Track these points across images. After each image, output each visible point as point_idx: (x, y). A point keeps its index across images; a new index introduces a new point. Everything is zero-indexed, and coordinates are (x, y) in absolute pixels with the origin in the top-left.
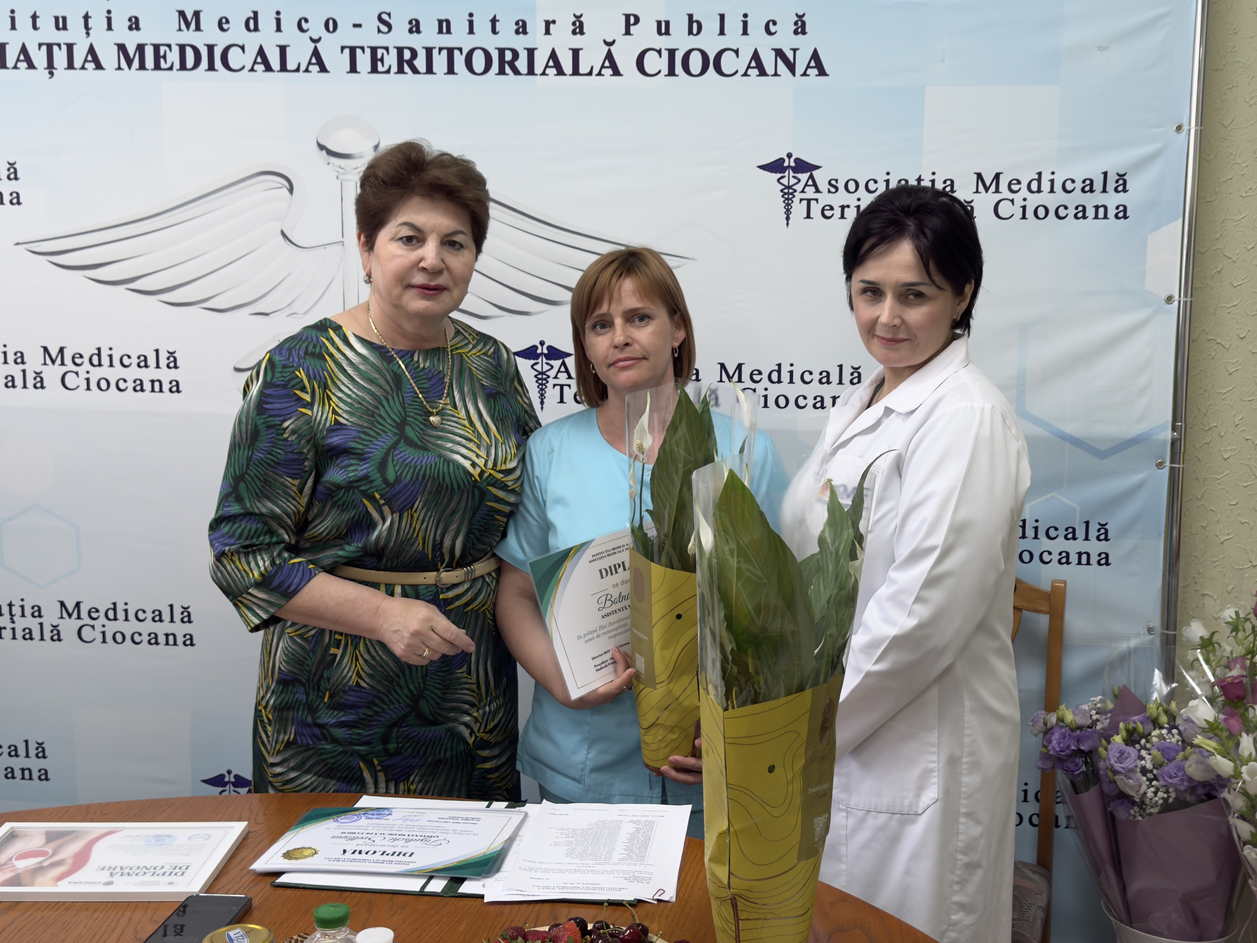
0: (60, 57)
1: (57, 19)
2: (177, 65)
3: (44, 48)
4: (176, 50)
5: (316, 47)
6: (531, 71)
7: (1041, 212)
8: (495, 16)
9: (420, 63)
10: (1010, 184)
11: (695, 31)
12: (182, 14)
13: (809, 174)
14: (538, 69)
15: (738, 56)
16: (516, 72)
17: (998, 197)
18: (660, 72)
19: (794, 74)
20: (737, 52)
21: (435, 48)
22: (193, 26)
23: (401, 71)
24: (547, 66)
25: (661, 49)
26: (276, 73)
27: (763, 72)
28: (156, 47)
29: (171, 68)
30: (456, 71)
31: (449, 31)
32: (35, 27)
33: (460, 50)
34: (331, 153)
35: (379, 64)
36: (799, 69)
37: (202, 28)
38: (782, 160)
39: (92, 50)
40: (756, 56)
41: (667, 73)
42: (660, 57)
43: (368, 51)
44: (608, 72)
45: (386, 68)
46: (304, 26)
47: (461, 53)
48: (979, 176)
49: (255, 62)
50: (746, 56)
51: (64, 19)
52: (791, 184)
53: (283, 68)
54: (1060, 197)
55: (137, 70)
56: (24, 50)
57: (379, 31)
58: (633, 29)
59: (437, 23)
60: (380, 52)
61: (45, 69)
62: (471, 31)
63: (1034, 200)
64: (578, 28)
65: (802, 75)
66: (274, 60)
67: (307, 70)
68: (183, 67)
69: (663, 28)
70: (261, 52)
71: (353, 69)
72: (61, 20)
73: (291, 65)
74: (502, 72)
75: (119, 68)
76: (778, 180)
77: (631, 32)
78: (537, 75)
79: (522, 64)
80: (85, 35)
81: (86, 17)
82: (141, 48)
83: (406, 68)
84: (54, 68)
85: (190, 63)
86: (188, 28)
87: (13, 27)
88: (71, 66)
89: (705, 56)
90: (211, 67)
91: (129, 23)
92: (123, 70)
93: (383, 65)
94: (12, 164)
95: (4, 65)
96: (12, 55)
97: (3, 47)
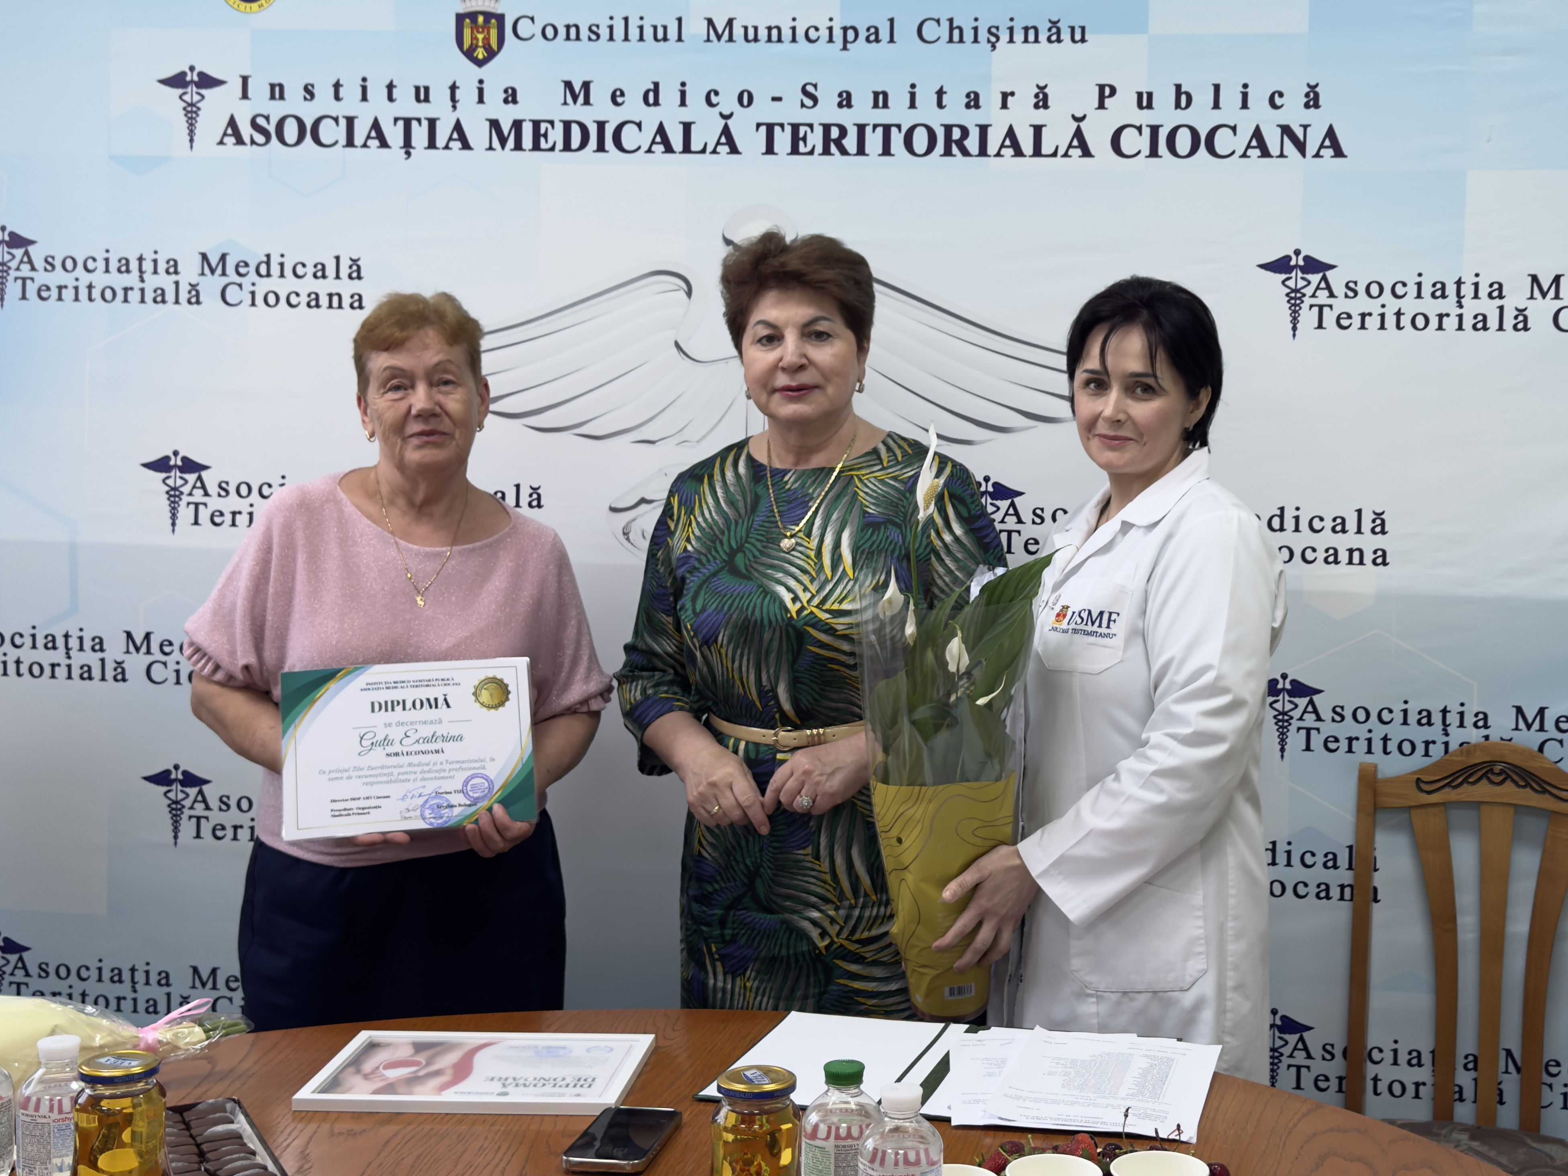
0: (420, 134)
1: (417, 89)
2: (560, 145)
3: (401, 124)
4: (559, 127)
5: (726, 125)
6: (983, 151)
8: (942, 88)
9: (850, 142)
11: (1183, 103)
12: (568, 85)
13: (1321, 275)
14: (992, 149)
15: (1235, 134)
16: (965, 153)
17: (1558, 304)
18: (1139, 152)
19: (1303, 154)
20: (1234, 129)
21: (868, 125)
22: (581, 99)
23: (826, 151)
24: (1002, 146)
25: (1141, 126)
26: (678, 155)
27: (1265, 153)
28: (536, 124)
29: (552, 149)
30: (892, 151)
31: (886, 106)
32: (391, 98)
33: (899, 127)
35: (801, 143)
36: (1312, 147)
37: (592, 101)
38: (1288, 258)
39: (458, 127)
40: (1257, 134)
41: (1148, 153)
42: (1141, 134)
43: (788, 129)
44: (1076, 152)
45: (809, 149)
46: (714, 99)
47: (900, 131)
48: (1535, 279)
49: (653, 142)
50: (1245, 133)
51: (427, 89)
52: (1298, 287)
53: (687, 149)
55: (512, 150)
56: (376, 125)
57: (803, 105)
58: (1108, 102)
59: (872, 95)
60: (802, 130)
61: (401, 148)
62: (913, 105)
64: (1042, 101)
65: (1314, 156)
66: (676, 139)
67: (714, 152)
68: (567, 147)
69: (1145, 101)
70: (661, 130)
71: (770, 150)
72: (422, 91)
73: (696, 145)
74: (948, 152)
75: (491, 148)
76: (1283, 282)
77: (1106, 105)
78: (989, 156)
79: (972, 144)
80: (451, 109)
81: (453, 88)
82: (517, 125)
83: (833, 148)
84: (411, 147)
85: (576, 141)
86: (575, 101)
87: (364, 98)
88: (432, 145)
89: (1194, 133)
90: (601, 148)
91: (504, 96)
92: (494, 150)
93: (805, 146)
94: (355, 261)
95: (350, 143)
96: (361, 131)
97: (350, 121)
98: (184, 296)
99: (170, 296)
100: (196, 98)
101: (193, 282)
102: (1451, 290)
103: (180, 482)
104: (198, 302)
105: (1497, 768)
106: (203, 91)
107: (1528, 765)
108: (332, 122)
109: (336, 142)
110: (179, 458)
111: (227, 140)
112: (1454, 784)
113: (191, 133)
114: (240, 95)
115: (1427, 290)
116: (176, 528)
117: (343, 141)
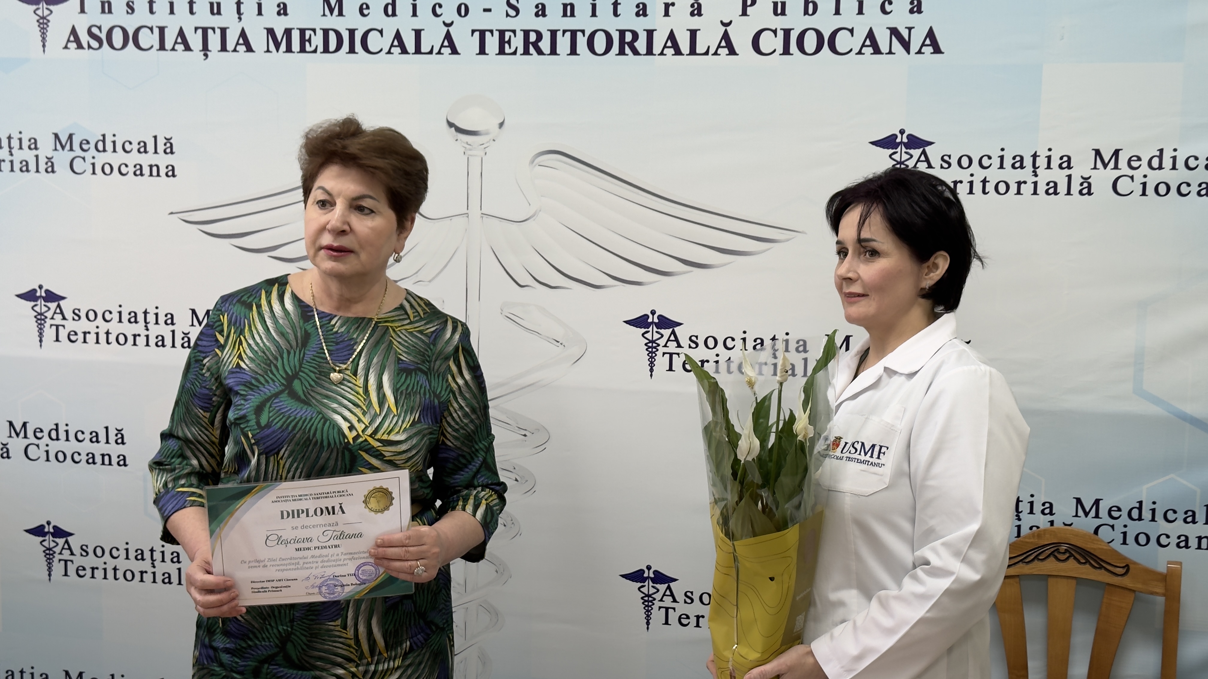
0: (214, 40)
1: (212, 4)
2: (321, 48)
3: (200, 31)
4: (320, 34)
5: (448, 31)
6: (650, 51)
7: (1162, 189)
9: (545, 45)
10: (1130, 160)
11: (810, 11)
13: (921, 150)
14: (657, 48)
15: (852, 36)
16: (636, 52)
17: (1117, 173)
18: (775, 51)
19: (908, 52)
20: (851, 31)
21: (559, 30)
22: (336, 11)
23: (526, 52)
24: (665, 47)
25: (776, 29)
26: (411, 55)
27: (877, 51)
28: (302, 31)
29: (315, 51)
30: (578, 51)
31: (572, 15)
32: (192, 12)
33: (583, 32)
34: (459, 130)
35: (507, 45)
36: (915, 46)
37: (344, 13)
38: (895, 136)
39: (243, 34)
40: (871, 35)
41: (782, 52)
42: (776, 36)
43: (496, 34)
44: (724, 51)
45: (512, 50)
46: (438, 11)
47: (584, 36)
48: (1098, 153)
49: (392, 46)
50: (861, 35)
51: (219, 4)
52: (903, 160)
53: (418, 51)
54: (1182, 174)
56: (181, 33)
57: (508, 15)
58: (750, 10)
59: (562, 6)
60: (507, 35)
61: (200, 51)
62: (594, 14)
63: (1154, 177)
64: (697, 10)
65: (916, 53)
66: (410, 43)
67: (439, 53)
68: (326, 50)
69: (780, 9)
70: (398, 36)
71: (482, 51)
72: (215, 6)
73: (425, 48)
74: (622, 52)
75: (268, 51)
76: (890, 156)
77: (748, 13)
78: (655, 55)
79: (641, 45)
80: (238, 20)
81: (239, 3)
82: (288, 32)
83: (532, 50)
84: (208, 50)
85: (333, 46)
86: (332, 14)
87: (172, 12)
88: (224, 48)
89: (819, 35)
90: (352, 50)
91: (277, 9)
92: (271, 52)
93: (510, 48)
94: (168, 139)
95: (162, 47)
96: (170, 37)
97: (162, 30)
98: (42, 167)
99: (32, 166)
100: (46, 12)
101: (49, 156)
102: (1028, 162)
103: (44, 309)
104: (53, 171)
105: (1063, 548)
106: (51, 7)
107: (1088, 546)
108: (149, 31)
109: (152, 47)
110: (43, 291)
111: (70, 45)
112: (1027, 560)
113: (44, 40)
114: (79, 10)
115: (1008, 162)
116: (43, 344)
117: (157, 46)
